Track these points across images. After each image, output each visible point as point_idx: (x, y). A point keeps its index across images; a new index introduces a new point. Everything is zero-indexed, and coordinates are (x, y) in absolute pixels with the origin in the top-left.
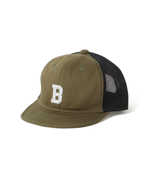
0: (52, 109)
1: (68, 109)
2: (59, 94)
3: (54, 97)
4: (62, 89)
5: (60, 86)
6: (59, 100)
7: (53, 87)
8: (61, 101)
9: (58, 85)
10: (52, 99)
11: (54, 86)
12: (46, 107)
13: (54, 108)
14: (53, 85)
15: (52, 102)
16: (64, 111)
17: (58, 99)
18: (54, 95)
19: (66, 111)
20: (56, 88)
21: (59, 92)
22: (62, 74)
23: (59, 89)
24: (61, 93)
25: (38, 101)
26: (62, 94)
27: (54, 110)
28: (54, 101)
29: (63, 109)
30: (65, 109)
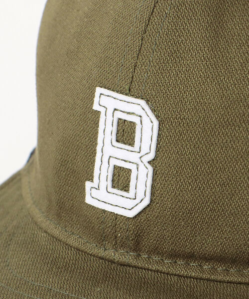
0: (92, 248)
1: (190, 257)
2: (134, 157)
3: (102, 171)
4: (156, 123)
5: (143, 103)
6: (131, 194)
7: (96, 107)
8: (146, 202)
9: (129, 93)
10: (88, 184)
11: (105, 101)
12: (56, 232)
13: (102, 239)
14: (99, 90)
15: (89, 200)
16: (166, 265)
17: (126, 188)
18: (105, 160)
19: (180, 268)
20: (119, 115)
21: (132, 144)
22: (156, 19)
23: (133, 124)
24: (145, 149)
25: (25, 180)
26: (151, 156)
27: (101, 253)
28: (102, 194)
29: (155, 251)
30: (174, 256)
